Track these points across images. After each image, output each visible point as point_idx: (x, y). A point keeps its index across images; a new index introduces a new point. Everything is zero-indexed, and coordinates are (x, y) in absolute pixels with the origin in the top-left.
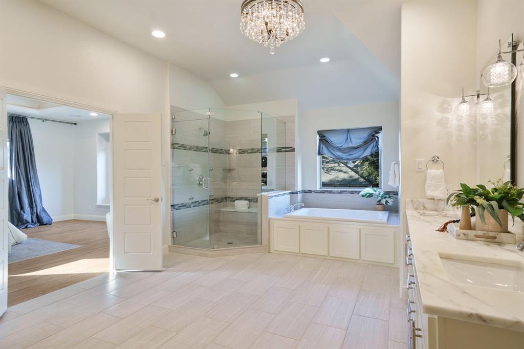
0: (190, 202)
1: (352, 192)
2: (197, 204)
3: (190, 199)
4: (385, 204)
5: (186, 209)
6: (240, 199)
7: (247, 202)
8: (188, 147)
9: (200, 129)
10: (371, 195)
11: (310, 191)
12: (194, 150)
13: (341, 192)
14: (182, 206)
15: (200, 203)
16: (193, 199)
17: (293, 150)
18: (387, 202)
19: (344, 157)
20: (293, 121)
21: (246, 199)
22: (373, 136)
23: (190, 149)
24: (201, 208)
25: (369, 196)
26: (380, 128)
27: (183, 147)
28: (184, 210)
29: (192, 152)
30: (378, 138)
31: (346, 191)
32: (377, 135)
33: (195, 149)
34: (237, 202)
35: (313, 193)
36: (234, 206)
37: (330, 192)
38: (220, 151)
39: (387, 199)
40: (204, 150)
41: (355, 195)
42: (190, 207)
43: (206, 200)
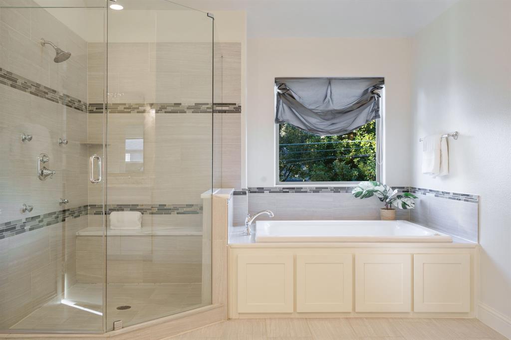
0: (23, 217)
1: (336, 190)
2: (36, 222)
3: (24, 211)
4: (401, 207)
5: (16, 236)
6: (120, 208)
7: (138, 214)
8: (19, 82)
9: (43, 44)
10: (370, 194)
11: (261, 190)
12: (31, 93)
13: (317, 190)
14: (7, 230)
15: (41, 221)
16: (31, 210)
17: (238, 110)
18: (404, 205)
19: (321, 127)
20: (238, 53)
21: (133, 208)
22: (372, 92)
23: (24, 87)
24: (45, 232)
25: (366, 196)
26: (382, 81)
27: (9, 79)
28: (11, 238)
29: (27, 95)
30: (379, 96)
31: (327, 188)
32: (377, 91)
33: (33, 89)
34: (114, 215)
35: (267, 192)
36: (107, 224)
37: (298, 190)
38: (76, 104)
39: (405, 200)
40: (50, 95)
41: (342, 194)
42: (23, 230)
43: (55, 213)
